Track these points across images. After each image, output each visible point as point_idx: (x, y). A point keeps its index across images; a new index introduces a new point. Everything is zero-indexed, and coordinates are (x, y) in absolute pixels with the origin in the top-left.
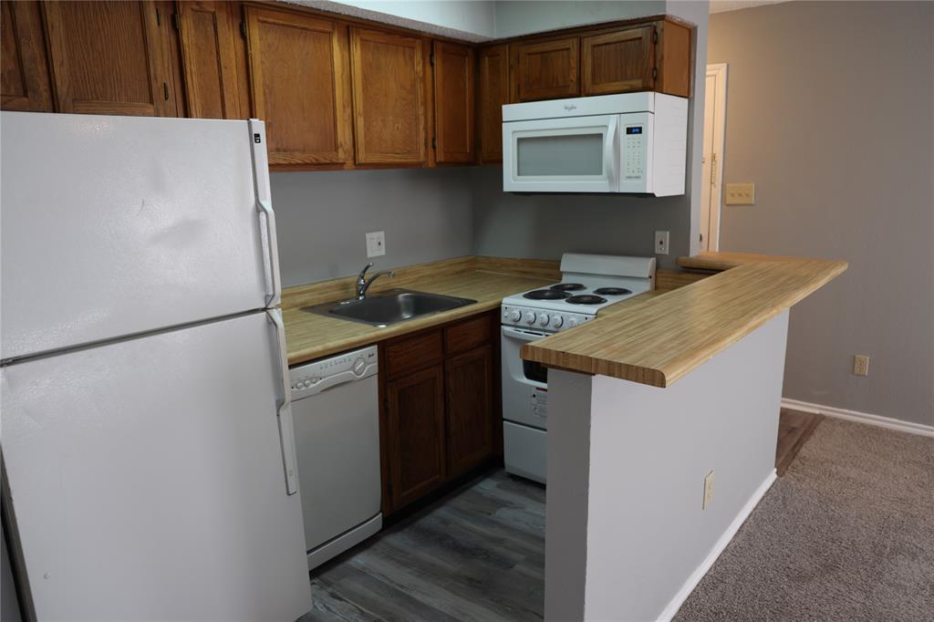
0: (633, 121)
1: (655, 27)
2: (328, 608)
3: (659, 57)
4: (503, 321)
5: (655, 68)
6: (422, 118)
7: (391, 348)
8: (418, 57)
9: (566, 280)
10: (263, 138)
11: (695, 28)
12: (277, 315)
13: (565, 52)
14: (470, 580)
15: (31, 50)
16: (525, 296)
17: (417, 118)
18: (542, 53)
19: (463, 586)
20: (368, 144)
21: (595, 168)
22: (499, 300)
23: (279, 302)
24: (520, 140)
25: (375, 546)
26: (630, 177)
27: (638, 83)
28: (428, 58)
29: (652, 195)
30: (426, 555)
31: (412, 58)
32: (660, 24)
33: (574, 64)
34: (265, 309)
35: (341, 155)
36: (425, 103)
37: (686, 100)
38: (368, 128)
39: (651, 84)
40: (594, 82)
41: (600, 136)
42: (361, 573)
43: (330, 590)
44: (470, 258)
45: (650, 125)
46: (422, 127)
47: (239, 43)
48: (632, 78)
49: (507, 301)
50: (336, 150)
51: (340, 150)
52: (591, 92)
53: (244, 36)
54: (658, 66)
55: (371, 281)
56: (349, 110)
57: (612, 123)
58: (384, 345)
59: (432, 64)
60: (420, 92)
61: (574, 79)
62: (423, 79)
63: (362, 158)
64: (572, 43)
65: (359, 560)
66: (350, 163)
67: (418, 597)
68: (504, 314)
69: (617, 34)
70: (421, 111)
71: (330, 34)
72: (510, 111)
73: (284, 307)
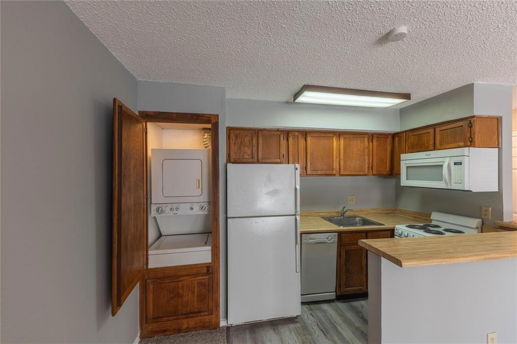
0: (458, 160)
1: (470, 121)
2: (308, 318)
3: (472, 133)
4: (395, 234)
5: (471, 137)
6: (367, 160)
7: (343, 235)
8: (366, 140)
9: (433, 223)
10: (299, 169)
11: (501, 117)
12: (298, 218)
13: (428, 134)
14: (362, 332)
15: (255, 149)
16: (406, 226)
17: (365, 160)
18: (418, 135)
19: (359, 333)
20: (345, 169)
21: (440, 178)
22: (394, 226)
23: (299, 213)
24: (408, 167)
25: (332, 304)
26: (456, 183)
27: (462, 144)
28: (371, 141)
29: (471, 191)
30: (350, 315)
31: (364, 141)
32: (472, 120)
33: (432, 138)
34: (295, 215)
35: (334, 172)
36: (368, 155)
37: (497, 149)
38: (345, 164)
39: (469, 144)
40: (441, 145)
41: (442, 166)
42: (324, 311)
43: (311, 312)
44: (393, 209)
45: (466, 161)
46: (367, 163)
47: (305, 142)
48: (459, 142)
49: (397, 226)
50: (333, 170)
51: (334, 171)
52: (439, 148)
53: (306, 140)
54: (472, 136)
55: (346, 211)
56: (338, 159)
57: (447, 161)
58: (340, 234)
59: (372, 142)
60: (366, 151)
61: (432, 144)
62: (368, 147)
63: (342, 173)
64: (431, 130)
65: (325, 306)
66: (338, 174)
67: (339, 329)
68: (396, 231)
69: (451, 125)
70: (367, 157)
71: (333, 137)
72: (403, 156)
73: (301, 216)
